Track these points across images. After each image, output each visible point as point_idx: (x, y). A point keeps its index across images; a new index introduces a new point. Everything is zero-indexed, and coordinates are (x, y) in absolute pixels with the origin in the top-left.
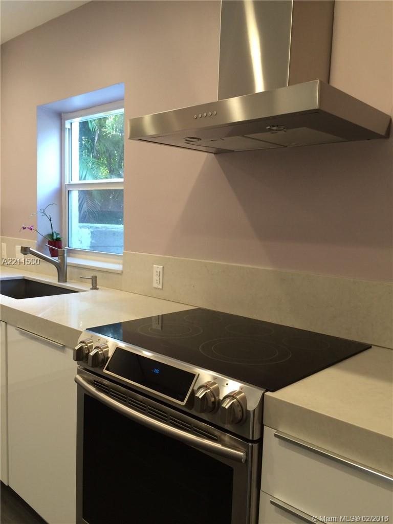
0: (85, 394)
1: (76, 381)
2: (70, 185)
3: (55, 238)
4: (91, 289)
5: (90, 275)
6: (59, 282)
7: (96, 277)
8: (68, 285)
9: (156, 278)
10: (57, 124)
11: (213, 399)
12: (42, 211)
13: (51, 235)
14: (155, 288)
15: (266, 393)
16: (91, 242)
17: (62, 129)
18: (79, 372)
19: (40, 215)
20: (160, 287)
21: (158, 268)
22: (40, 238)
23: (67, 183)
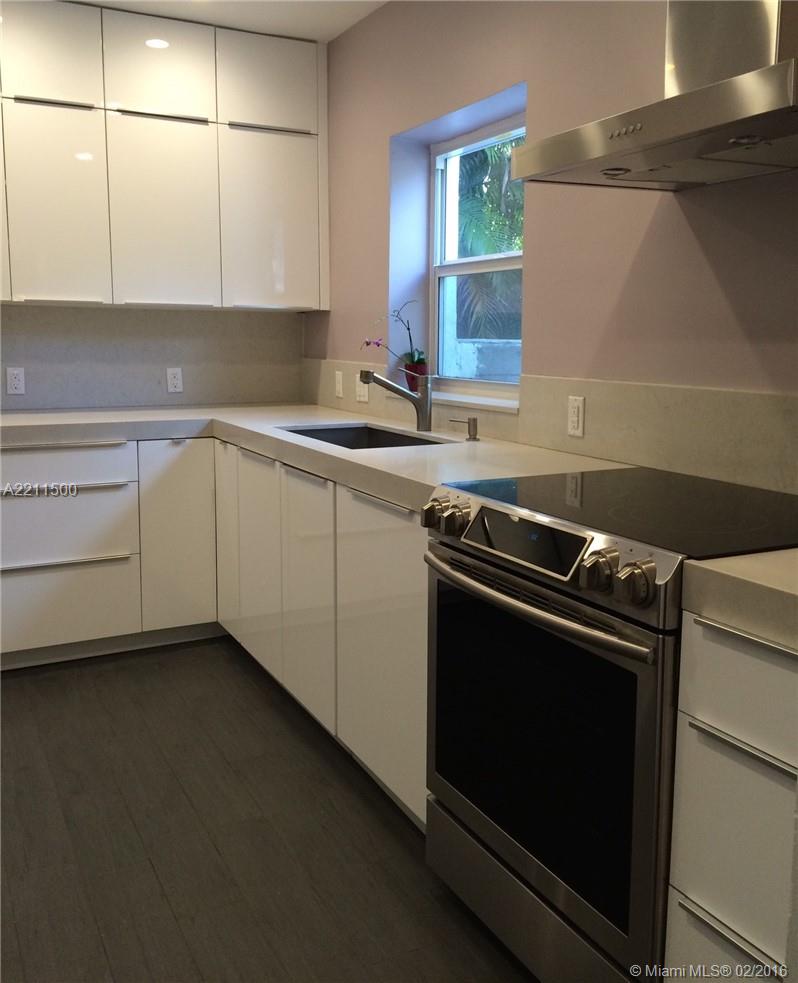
0: (439, 580)
1: (427, 559)
2: (443, 267)
3: (416, 359)
4: (468, 440)
5: (465, 416)
6: (418, 429)
7: (475, 420)
8: (432, 435)
9: (572, 418)
10: (424, 162)
11: (608, 572)
12: (396, 313)
13: (411, 355)
14: (570, 436)
15: (686, 561)
16: (477, 367)
17: (431, 171)
18: (431, 548)
19: (392, 319)
20: (579, 433)
21: (575, 401)
22: (393, 360)
23: (438, 264)
